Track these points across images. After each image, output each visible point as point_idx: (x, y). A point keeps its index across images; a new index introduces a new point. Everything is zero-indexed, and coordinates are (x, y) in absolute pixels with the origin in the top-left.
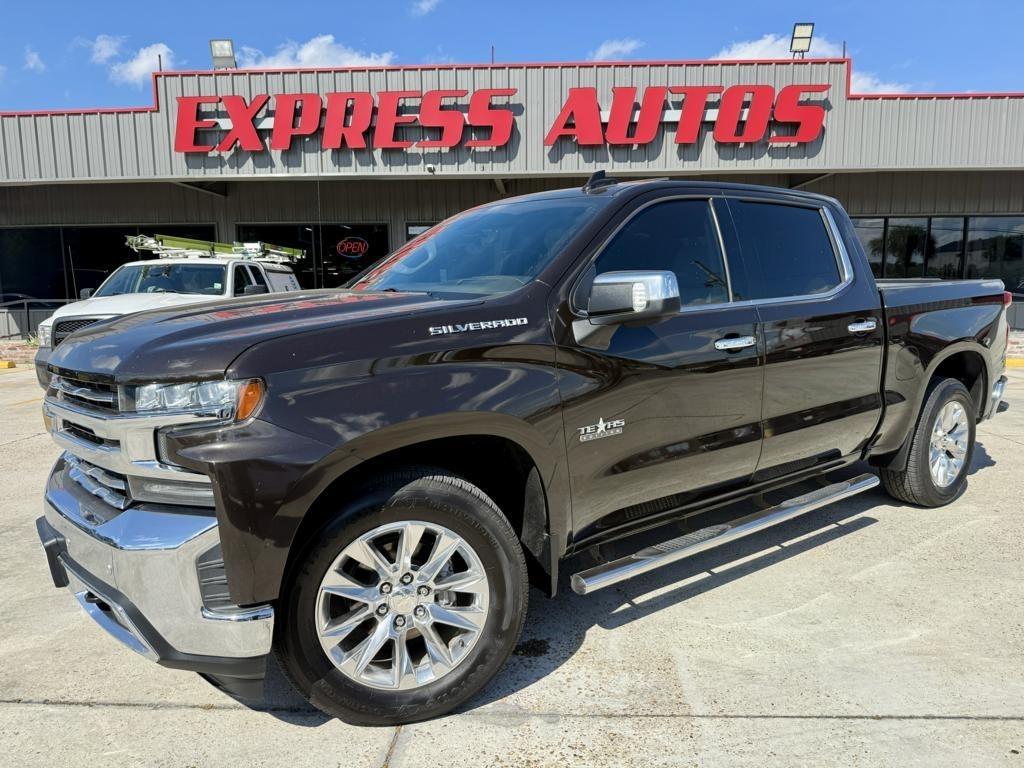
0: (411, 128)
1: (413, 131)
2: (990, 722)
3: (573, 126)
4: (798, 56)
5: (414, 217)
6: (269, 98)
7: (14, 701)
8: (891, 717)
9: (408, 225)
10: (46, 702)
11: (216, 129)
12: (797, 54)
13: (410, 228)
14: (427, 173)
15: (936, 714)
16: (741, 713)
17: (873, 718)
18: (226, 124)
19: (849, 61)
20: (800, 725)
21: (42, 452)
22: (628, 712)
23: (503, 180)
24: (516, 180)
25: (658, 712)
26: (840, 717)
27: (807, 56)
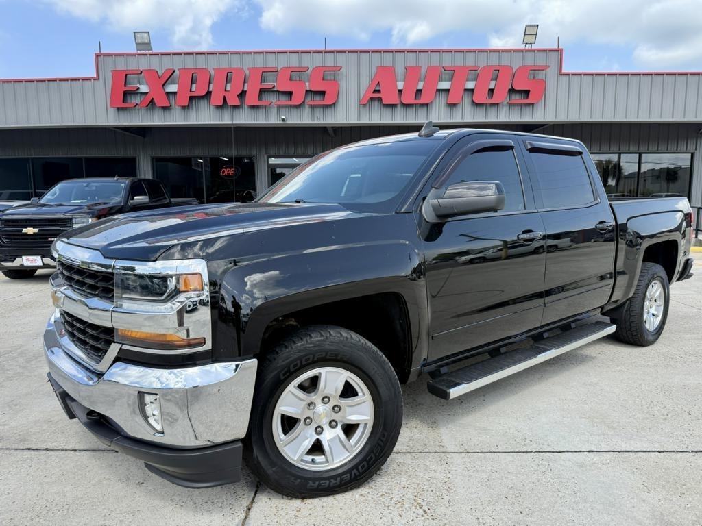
0: (269, 92)
1: (271, 94)
2: (627, 453)
3: (379, 91)
4: (528, 47)
5: (272, 152)
6: (174, 71)
7: (26, 449)
8: (568, 452)
9: (269, 157)
10: (47, 449)
11: (138, 91)
12: (527, 45)
13: (269, 159)
14: (281, 122)
15: (595, 450)
16: (477, 451)
17: (557, 452)
18: (144, 88)
19: (561, 50)
20: (513, 456)
21: (24, 306)
22: (409, 451)
23: (332, 127)
24: (341, 127)
25: (427, 450)
26: (537, 452)
27: (534, 47)
